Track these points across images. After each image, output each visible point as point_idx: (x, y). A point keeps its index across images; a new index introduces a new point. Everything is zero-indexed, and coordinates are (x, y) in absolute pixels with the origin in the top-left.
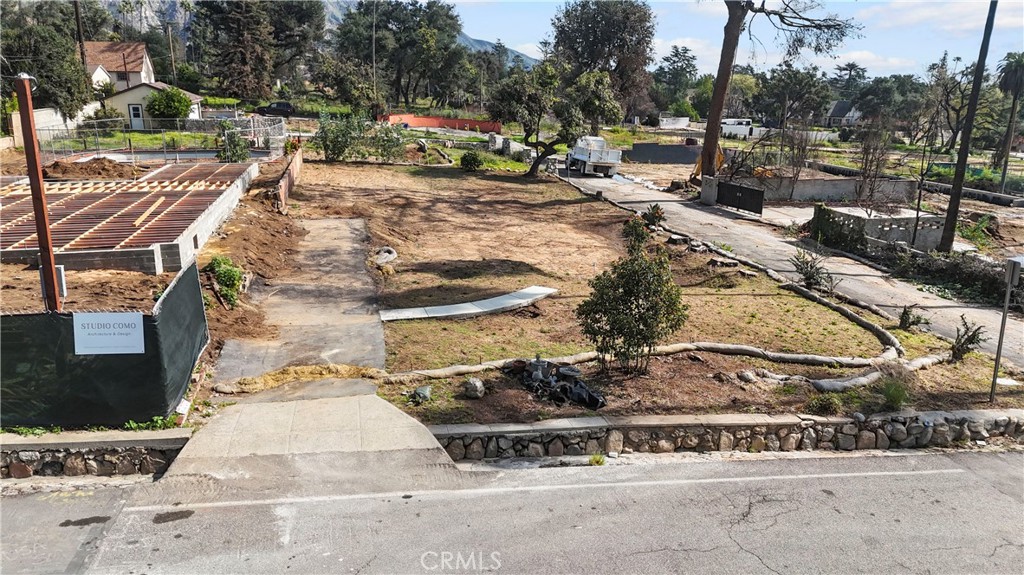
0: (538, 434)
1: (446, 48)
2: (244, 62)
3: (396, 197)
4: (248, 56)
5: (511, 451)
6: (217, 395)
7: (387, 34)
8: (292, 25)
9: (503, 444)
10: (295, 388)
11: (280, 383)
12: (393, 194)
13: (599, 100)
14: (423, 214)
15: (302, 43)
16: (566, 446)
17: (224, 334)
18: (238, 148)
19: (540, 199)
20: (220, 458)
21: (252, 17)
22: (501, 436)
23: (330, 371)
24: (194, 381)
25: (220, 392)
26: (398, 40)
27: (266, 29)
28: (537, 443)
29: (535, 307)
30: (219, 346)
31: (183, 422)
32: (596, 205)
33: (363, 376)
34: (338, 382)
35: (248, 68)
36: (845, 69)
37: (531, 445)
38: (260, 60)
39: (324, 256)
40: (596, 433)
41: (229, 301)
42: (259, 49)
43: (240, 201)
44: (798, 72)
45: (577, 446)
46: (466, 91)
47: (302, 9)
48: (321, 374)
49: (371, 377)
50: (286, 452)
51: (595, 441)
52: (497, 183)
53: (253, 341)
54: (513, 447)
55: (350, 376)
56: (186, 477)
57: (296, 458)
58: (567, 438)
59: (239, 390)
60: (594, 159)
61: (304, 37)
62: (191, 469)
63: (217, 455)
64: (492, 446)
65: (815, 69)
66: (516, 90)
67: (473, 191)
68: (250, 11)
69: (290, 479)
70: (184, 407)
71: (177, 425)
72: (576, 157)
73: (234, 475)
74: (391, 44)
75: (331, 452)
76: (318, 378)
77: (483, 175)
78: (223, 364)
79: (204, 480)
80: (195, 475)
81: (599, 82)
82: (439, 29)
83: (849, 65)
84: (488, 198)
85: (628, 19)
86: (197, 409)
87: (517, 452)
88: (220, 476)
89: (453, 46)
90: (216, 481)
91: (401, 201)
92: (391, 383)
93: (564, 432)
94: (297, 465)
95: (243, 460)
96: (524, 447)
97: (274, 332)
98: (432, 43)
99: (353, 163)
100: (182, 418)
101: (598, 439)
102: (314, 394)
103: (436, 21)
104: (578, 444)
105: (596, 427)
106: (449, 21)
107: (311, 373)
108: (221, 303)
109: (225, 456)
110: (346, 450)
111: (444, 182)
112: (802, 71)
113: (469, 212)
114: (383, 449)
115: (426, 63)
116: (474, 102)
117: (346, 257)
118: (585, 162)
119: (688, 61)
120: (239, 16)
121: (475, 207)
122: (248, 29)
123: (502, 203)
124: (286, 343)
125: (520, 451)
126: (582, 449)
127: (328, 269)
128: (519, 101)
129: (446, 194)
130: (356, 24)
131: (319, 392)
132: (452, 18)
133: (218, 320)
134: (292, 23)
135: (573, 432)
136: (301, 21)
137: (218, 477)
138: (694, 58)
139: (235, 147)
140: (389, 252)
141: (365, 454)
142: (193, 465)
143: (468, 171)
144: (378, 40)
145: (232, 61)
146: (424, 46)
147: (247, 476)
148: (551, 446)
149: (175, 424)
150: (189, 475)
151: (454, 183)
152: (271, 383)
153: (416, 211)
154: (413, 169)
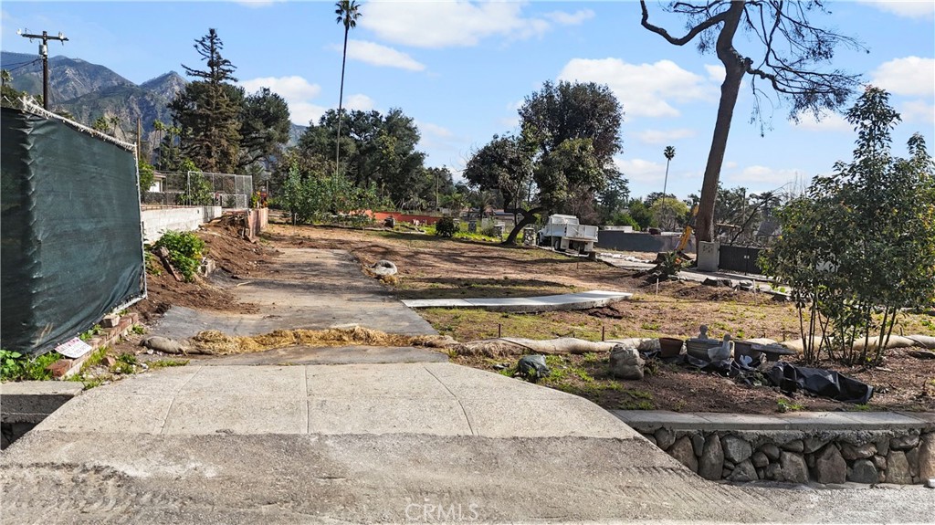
0: (800, 434)
1: (405, 154)
2: (209, 155)
3: (373, 246)
4: (214, 149)
5: (749, 467)
6: (151, 352)
7: (349, 140)
8: (259, 127)
9: (736, 450)
10: (298, 353)
11: (269, 348)
12: (370, 244)
13: (583, 166)
14: (407, 260)
15: (267, 143)
16: (850, 463)
17: (171, 299)
18: (200, 191)
19: (528, 258)
20: (143, 435)
21: (221, 113)
22: (730, 433)
23: (355, 337)
24: (108, 324)
25: (156, 349)
26: (359, 147)
27: (234, 126)
28: (795, 452)
29: (612, 309)
30: (162, 309)
31: (70, 373)
32: (590, 264)
33: (415, 344)
34: (371, 349)
35: (213, 161)
36: (761, 198)
37: (788, 455)
38: (225, 154)
39: (307, 267)
40: (902, 438)
41: (182, 270)
42: (224, 142)
43: (200, 226)
44: (728, 192)
45: (870, 463)
46: (420, 196)
47: (269, 113)
48: (340, 339)
49: (431, 345)
50: (304, 431)
51: (901, 455)
52: (478, 246)
53: (217, 312)
54: (752, 459)
55: (392, 344)
56: (44, 472)
57: (329, 442)
58: (853, 446)
59: (193, 349)
60: (569, 234)
61: (269, 138)
62: (62, 454)
63: (135, 429)
64: (714, 452)
65: (743, 190)
66: (497, 153)
67: (455, 249)
68: (219, 108)
69: (322, 483)
70: (76, 349)
71: (54, 375)
72: (549, 234)
73: (173, 470)
74: (352, 149)
75: (407, 435)
76: (337, 346)
77: (461, 240)
78: (165, 324)
79: (92, 478)
80: (70, 466)
81: (583, 148)
82: (398, 139)
83: (764, 194)
84: (472, 254)
85: (596, 106)
86: (105, 362)
87: (757, 469)
88: (138, 471)
89: (411, 153)
90: (124, 480)
91: (381, 250)
92: (469, 353)
93: (848, 432)
94: (333, 455)
95: (198, 441)
96: (773, 460)
97: (250, 309)
98: (391, 149)
99: (322, 226)
100: (67, 366)
101: (906, 450)
102: (336, 359)
103: (394, 132)
104: (872, 459)
105: (904, 426)
106: (407, 132)
107: (322, 338)
108: (170, 272)
109: (157, 431)
110: (441, 431)
111: (421, 242)
112: (731, 192)
113: (457, 262)
114: (519, 434)
115: (385, 168)
116: (428, 207)
117: (334, 267)
118: (560, 238)
119: (621, 183)
120: (209, 112)
121: (462, 259)
122: (217, 126)
123: (489, 258)
124: (271, 317)
125: (764, 468)
126: (879, 469)
127: (314, 273)
128: (501, 164)
129: (426, 250)
130: (319, 135)
131: (344, 358)
132: (410, 129)
133: (163, 286)
134: (259, 125)
135: (864, 433)
136: (267, 125)
137: (131, 472)
138: (626, 181)
139: (197, 191)
140: (388, 266)
141: (484, 441)
142: (71, 445)
143: (443, 237)
144: (341, 145)
145: (197, 154)
146: (384, 151)
147: (210, 473)
148: (823, 460)
149: (46, 372)
150: (54, 466)
151: (431, 243)
152: (253, 345)
153: (398, 258)
154: (386, 233)
